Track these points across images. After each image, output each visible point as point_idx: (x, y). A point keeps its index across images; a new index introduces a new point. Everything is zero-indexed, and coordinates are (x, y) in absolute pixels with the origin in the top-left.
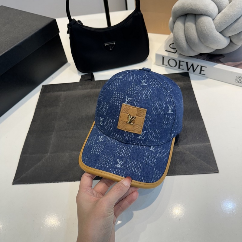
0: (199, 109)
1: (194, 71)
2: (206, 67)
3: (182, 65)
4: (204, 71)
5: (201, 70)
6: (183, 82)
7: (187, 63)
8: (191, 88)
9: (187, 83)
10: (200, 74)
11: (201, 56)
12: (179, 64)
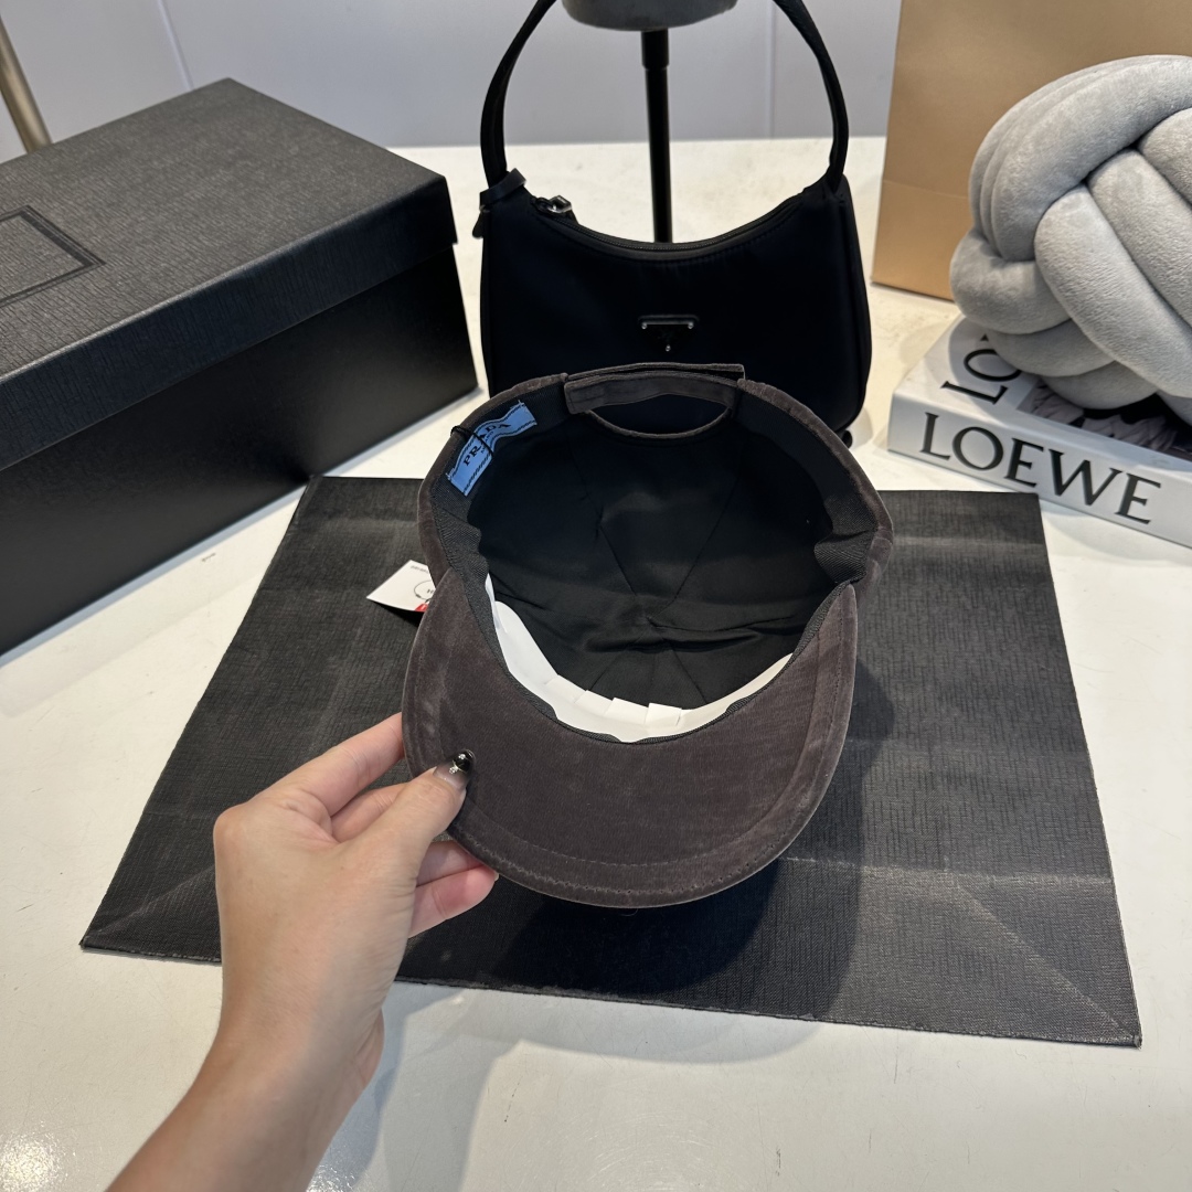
6: (1007, 540)
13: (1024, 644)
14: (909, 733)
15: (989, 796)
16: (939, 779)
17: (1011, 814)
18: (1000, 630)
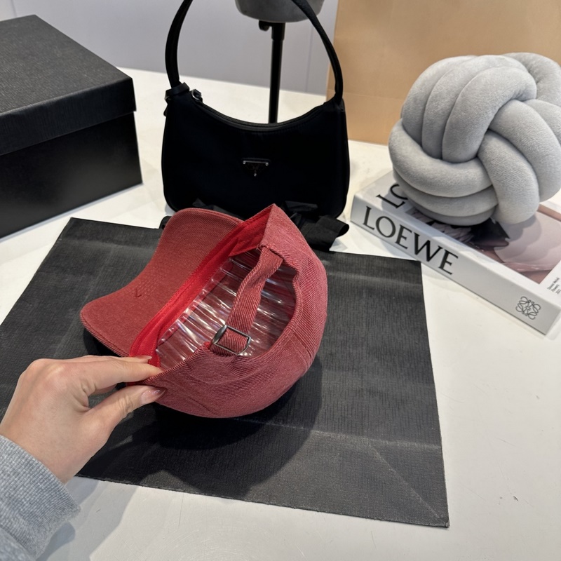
0: (429, 355)
1: (429, 258)
2: (457, 257)
3: (405, 238)
4: (450, 264)
5: (445, 261)
6: (405, 281)
7: (417, 236)
8: (419, 300)
9: (412, 285)
10: (440, 270)
11: (453, 230)
12: (399, 234)
13: (409, 331)
14: (353, 369)
15: (388, 402)
16: (365, 392)
17: (397, 412)
18: (399, 324)
